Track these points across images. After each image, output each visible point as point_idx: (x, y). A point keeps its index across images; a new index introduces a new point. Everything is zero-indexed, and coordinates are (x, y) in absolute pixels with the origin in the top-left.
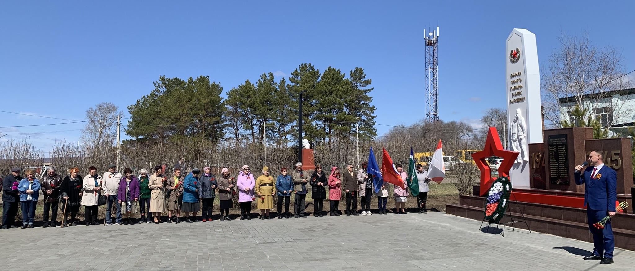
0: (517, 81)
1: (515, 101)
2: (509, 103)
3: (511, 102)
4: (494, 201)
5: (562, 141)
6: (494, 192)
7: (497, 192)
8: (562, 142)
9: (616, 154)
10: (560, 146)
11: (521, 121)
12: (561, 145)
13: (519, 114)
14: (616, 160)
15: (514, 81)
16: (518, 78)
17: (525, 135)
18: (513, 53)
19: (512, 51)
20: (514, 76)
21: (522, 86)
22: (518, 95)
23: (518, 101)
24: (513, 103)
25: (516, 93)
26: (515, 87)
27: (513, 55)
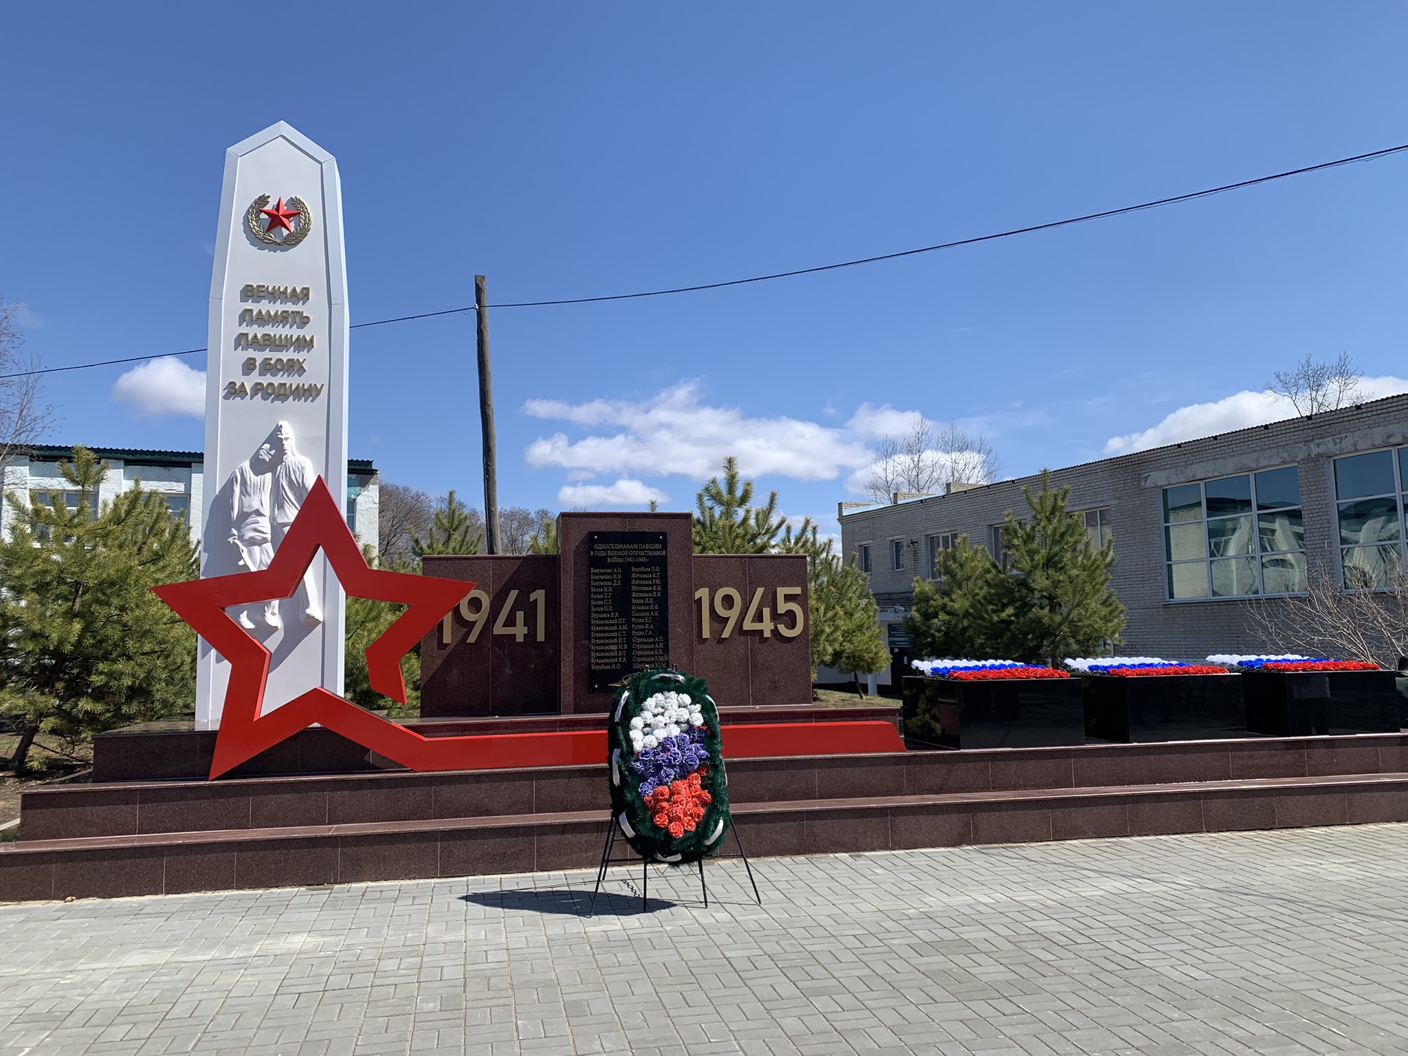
0: (283, 318)
1: (258, 388)
2: (222, 392)
3: (236, 391)
4: (678, 769)
8: (647, 557)
9: (788, 598)
10: (638, 570)
11: (302, 469)
12: (645, 565)
14: (791, 614)
15: (264, 313)
16: (290, 307)
18: (269, 207)
19: (263, 200)
20: (261, 294)
21: (308, 339)
22: (281, 373)
23: (282, 392)
24: (248, 396)
25: (272, 362)
26: (265, 335)
27: (266, 213)
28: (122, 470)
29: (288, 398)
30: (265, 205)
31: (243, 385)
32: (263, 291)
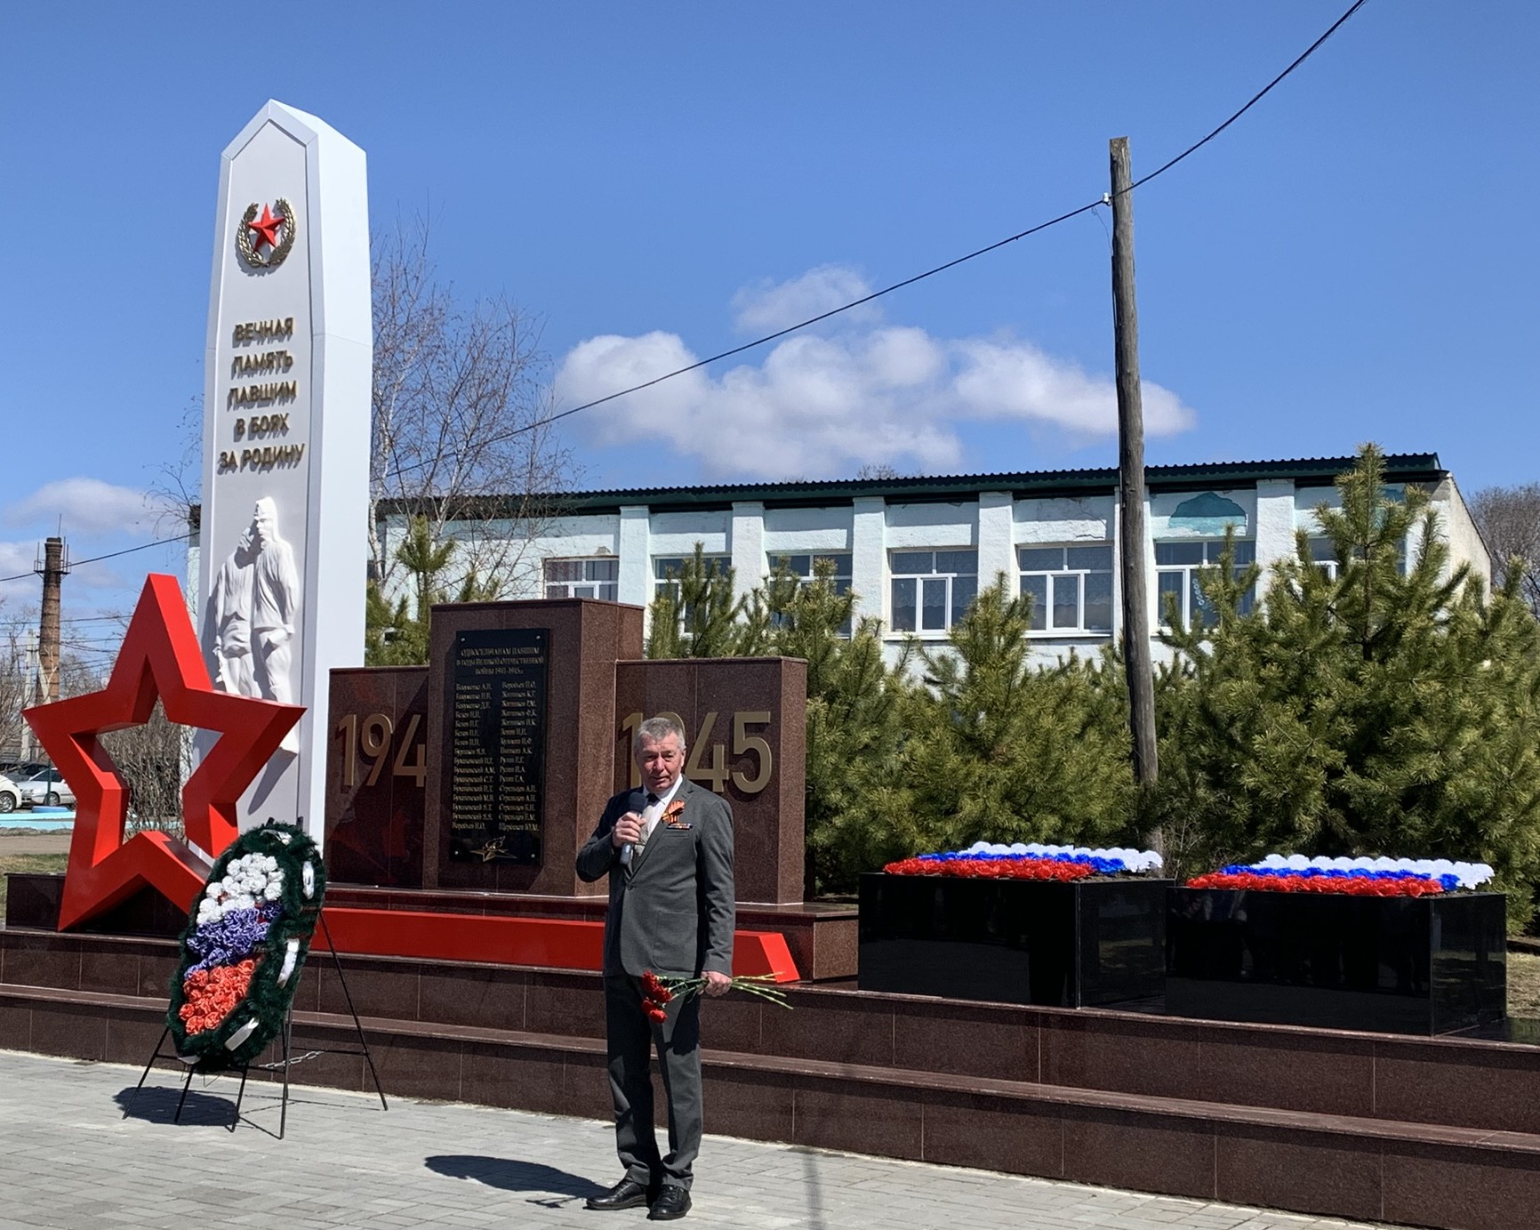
0: (267, 363)
1: (247, 457)
2: (215, 466)
3: (227, 464)
4: (229, 953)
5: (525, 661)
6: (228, 906)
7: (247, 904)
8: (521, 666)
9: (754, 729)
10: (510, 686)
11: (277, 557)
12: (519, 678)
13: (266, 523)
14: (753, 754)
15: (252, 359)
16: (275, 346)
17: (291, 628)
18: (257, 219)
19: (251, 212)
20: (251, 335)
21: (291, 387)
22: (268, 433)
23: (267, 459)
24: (238, 469)
25: (259, 422)
26: (252, 388)
27: (255, 228)
28: (1010, 508)
29: (272, 466)
30: (253, 218)
31: (232, 456)
32: (251, 331)
